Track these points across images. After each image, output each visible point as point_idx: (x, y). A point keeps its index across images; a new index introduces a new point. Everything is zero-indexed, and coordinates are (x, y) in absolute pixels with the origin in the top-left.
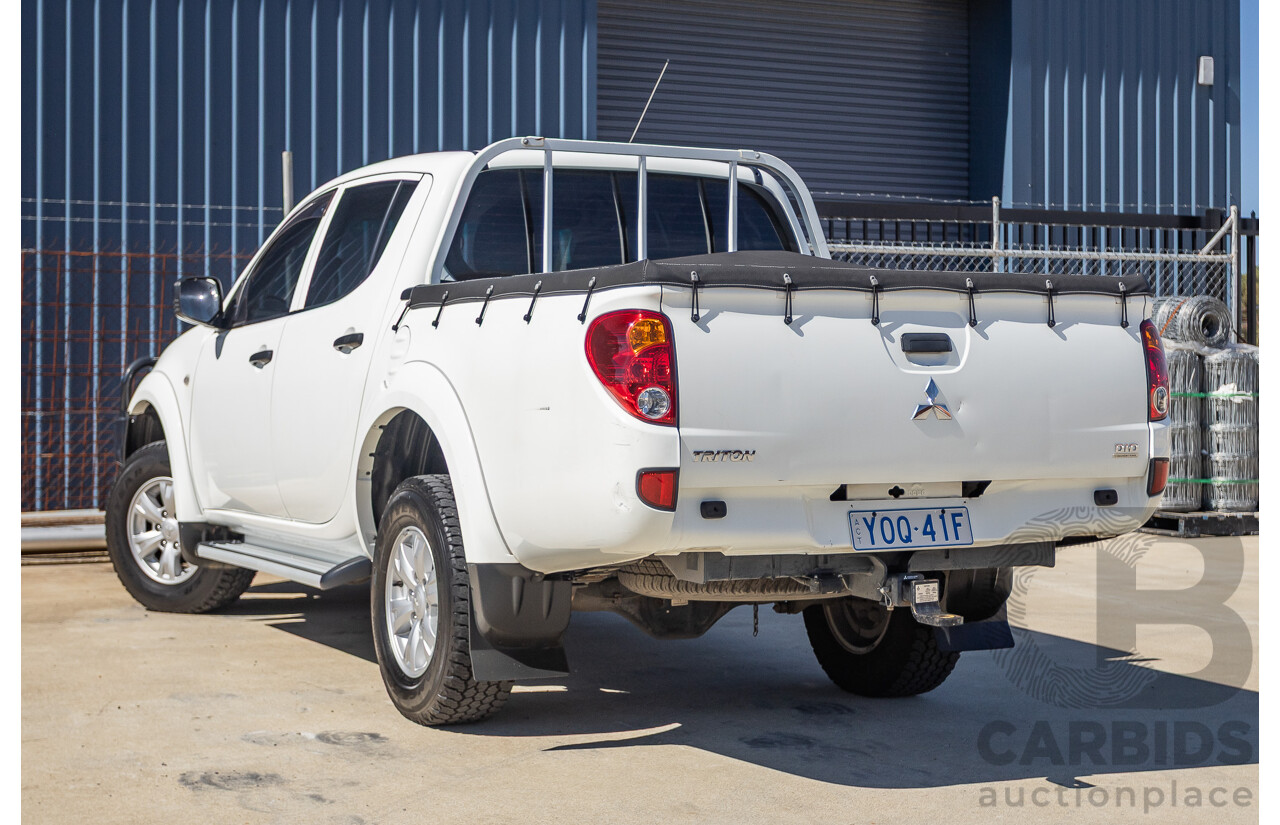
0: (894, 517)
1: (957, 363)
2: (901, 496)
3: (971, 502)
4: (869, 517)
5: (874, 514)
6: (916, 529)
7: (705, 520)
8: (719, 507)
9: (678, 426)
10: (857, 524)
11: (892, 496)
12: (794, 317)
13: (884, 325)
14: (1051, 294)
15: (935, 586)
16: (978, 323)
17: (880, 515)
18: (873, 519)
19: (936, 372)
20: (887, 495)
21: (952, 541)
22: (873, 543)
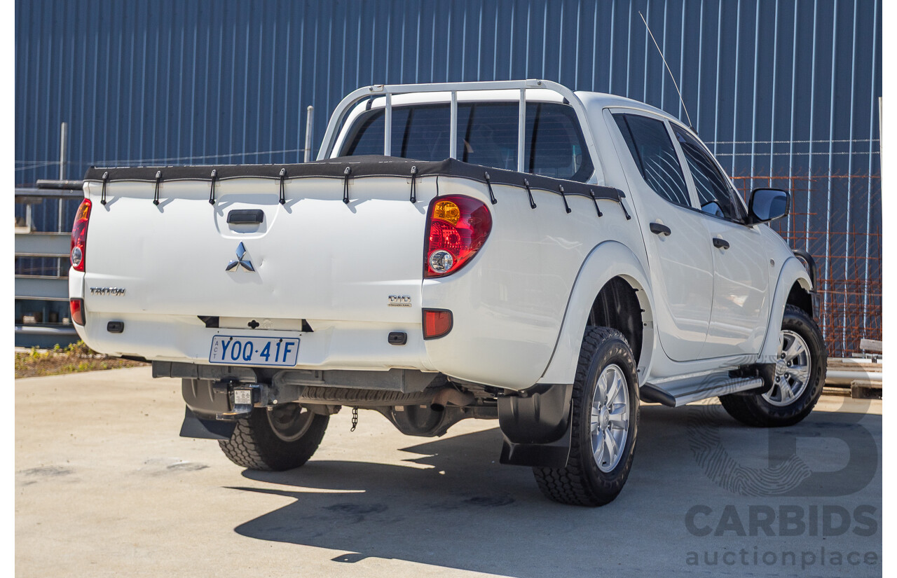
2: (257, 327)
3: (305, 336)
4: (227, 340)
6: (257, 351)
7: (109, 333)
8: (116, 326)
9: (85, 271)
10: (217, 344)
11: (250, 327)
12: (161, 201)
13: (220, 204)
14: (347, 178)
15: (249, 392)
16: (287, 201)
17: (235, 340)
18: (229, 342)
19: (246, 238)
20: (247, 326)
21: (280, 362)
22: (223, 359)
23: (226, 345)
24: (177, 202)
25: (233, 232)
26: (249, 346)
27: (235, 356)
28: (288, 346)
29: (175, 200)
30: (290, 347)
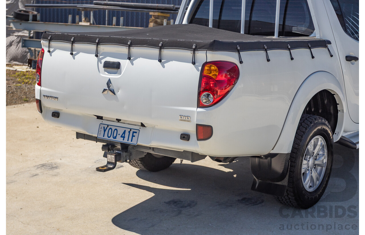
0: (113, 128)
1: (120, 74)
2: (120, 122)
3: (142, 129)
4: (106, 126)
5: (108, 126)
6: (119, 134)
7: (53, 118)
8: (56, 114)
9: (41, 86)
10: (101, 128)
11: (117, 121)
12: (74, 53)
13: (101, 57)
14: (161, 48)
15: (114, 156)
16: (131, 58)
17: (109, 127)
18: (107, 128)
19: (112, 77)
20: (115, 120)
21: (130, 142)
22: (104, 136)
23: (105, 129)
24: (81, 54)
25: (106, 73)
26: (116, 131)
27: (109, 136)
28: (134, 133)
29: (80, 53)
30: (135, 134)
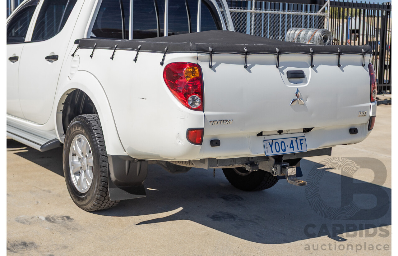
0: (279, 141)
1: (306, 82)
2: (282, 133)
3: (306, 134)
4: (271, 142)
5: (273, 141)
8: (216, 142)
9: (203, 111)
10: (266, 145)
11: (279, 133)
15: (295, 168)
16: (314, 66)
19: (299, 86)
20: (277, 133)
21: (300, 150)
22: (272, 153)
23: (271, 144)
25: (290, 83)
26: (283, 143)
27: (278, 150)
29: (255, 65)
30: (302, 141)
